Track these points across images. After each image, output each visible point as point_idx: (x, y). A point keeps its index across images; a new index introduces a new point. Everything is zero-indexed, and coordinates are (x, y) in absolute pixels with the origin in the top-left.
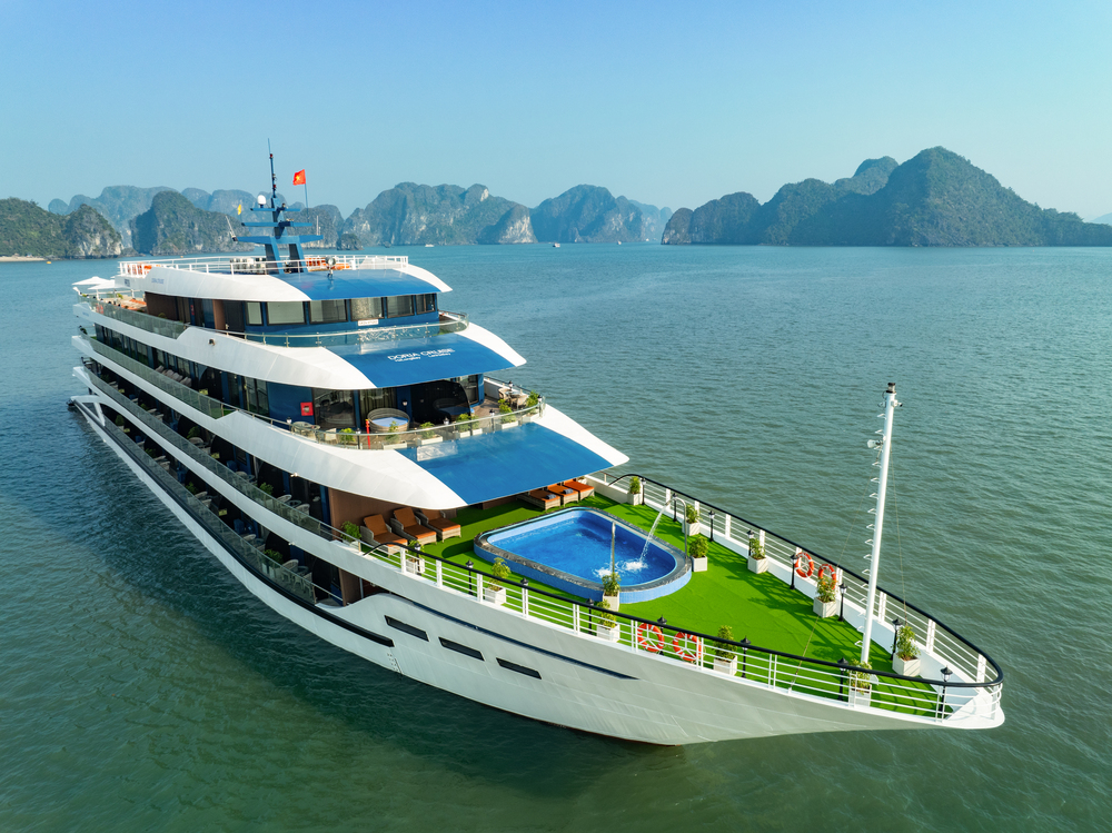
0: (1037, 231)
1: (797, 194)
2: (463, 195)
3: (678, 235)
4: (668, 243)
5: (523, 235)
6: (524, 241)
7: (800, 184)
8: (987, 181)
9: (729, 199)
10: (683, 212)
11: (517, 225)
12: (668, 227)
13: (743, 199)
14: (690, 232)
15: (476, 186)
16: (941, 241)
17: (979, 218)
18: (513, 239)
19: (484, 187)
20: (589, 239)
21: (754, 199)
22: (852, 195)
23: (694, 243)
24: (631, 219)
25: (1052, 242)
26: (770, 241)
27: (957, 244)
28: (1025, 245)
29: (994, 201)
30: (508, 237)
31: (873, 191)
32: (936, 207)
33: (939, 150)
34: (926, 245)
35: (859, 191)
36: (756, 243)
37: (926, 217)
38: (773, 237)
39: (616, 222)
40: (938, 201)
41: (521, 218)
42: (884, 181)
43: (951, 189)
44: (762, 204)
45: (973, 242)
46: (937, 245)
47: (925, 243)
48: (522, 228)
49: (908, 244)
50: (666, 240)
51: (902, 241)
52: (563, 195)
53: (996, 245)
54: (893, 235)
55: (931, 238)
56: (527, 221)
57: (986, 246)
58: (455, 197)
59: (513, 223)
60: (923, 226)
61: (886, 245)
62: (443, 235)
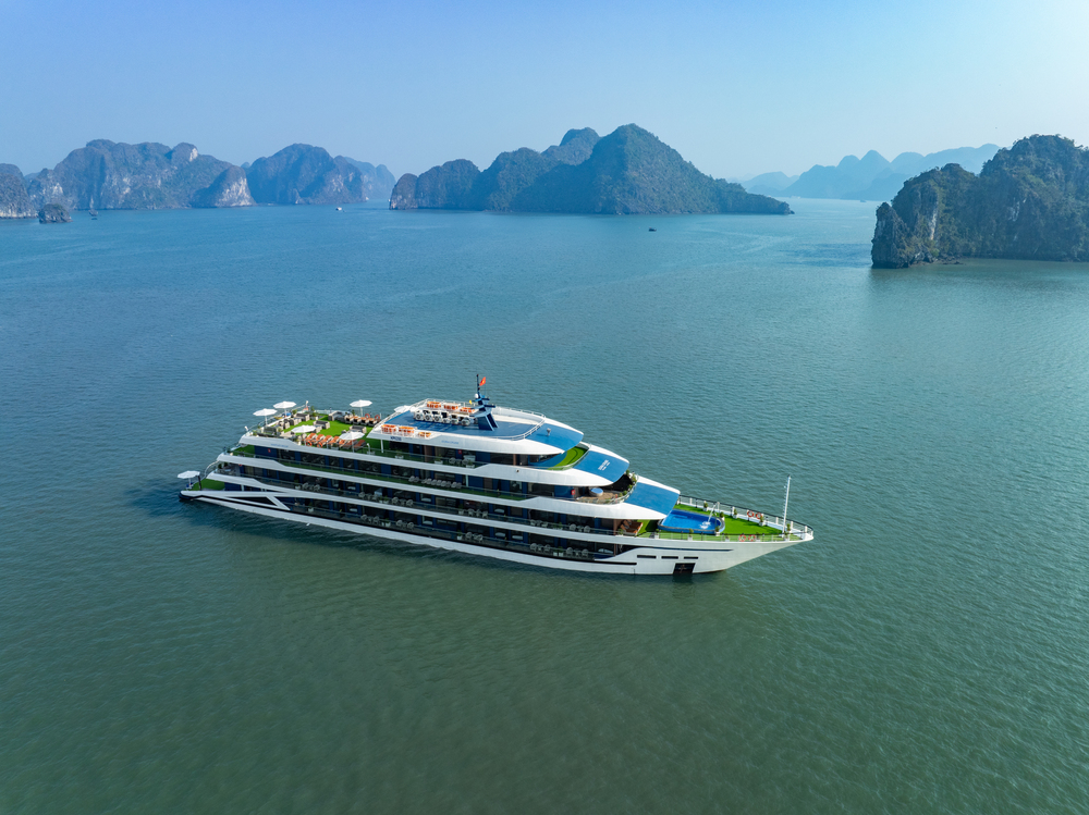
0: (712, 201)
1: (514, 163)
2: (169, 154)
3: (405, 201)
4: (396, 208)
5: (241, 198)
6: (243, 203)
7: (515, 153)
8: (672, 155)
9: (453, 166)
10: (407, 178)
11: (234, 187)
12: (395, 192)
13: (462, 166)
14: (416, 197)
15: (182, 145)
16: (640, 210)
17: (668, 189)
18: (231, 201)
19: (192, 147)
20: (311, 201)
21: (474, 166)
22: (563, 166)
23: (421, 208)
24: (351, 179)
25: (725, 210)
26: (493, 208)
27: (652, 213)
28: (705, 212)
29: (679, 174)
30: (225, 199)
31: (579, 161)
32: (634, 179)
33: (633, 127)
34: (627, 214)
35: (566, 161)
36: (479, 209)
37: (627, 188)
38: (496, 205)
39: (336, 183)
40: (635, 174)
41: (237, 180)
42: (589, 152)
43: (645, 163)
44: (482, 171)
45: (665, 210)
46: (637, 213)
47: (627, 212)
48: (240, 189)
49: (612, 213)
50: (394, 205)
51: (608, 211)
52: (277, 155)
53: (682, 213)
54: (600, 205)
55: (632, 207)
56: (244, 182)
57: (675, 213)
58: (160, 157)
59: (229, 186)
60: (624, 196)
61: (595, 213)
62: (151, 198)
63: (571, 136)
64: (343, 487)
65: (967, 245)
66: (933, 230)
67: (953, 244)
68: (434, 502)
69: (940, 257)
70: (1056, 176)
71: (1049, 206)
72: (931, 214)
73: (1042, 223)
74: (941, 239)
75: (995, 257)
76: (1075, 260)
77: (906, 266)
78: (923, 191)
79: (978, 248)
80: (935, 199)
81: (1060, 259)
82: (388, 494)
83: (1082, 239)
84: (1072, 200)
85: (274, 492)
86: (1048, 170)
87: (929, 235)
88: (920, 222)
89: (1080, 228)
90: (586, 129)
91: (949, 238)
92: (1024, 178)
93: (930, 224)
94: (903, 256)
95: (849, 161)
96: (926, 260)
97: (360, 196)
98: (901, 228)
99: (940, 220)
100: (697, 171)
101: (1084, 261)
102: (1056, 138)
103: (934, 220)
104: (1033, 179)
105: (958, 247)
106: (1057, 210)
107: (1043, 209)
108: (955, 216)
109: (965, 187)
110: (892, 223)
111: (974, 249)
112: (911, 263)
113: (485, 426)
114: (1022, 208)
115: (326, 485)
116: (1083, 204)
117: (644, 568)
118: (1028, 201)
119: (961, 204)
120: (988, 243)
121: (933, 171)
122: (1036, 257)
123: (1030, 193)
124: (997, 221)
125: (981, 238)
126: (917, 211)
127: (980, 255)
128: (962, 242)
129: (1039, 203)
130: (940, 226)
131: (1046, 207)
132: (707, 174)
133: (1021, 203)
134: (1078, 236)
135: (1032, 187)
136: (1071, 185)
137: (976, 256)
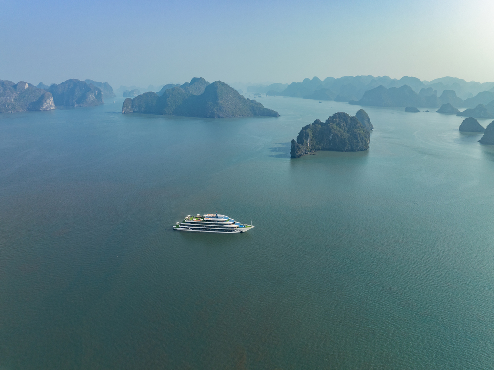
0: (251, 110)
1: (173, 95)
2: (15, 87)
3: (128, 110)
4: (124, 113)
5: (51, 106)
6: (52, 108)
8: (235, 93)
9: (147, 95)
10: (128, 100)
11: (48, 102)
12: (123, 106)
13: (151, 95)
14: (132, 107)
15: (21, 82)
18: (47, 108)
19: (25, 83)
20: (81, 105)
22: (192, 96)
23: (134, 112)
24: (97, 94)
25: (255, 115)
27: (229, 117)
29: (238, 100)
30: (44, 107)
31: (199, 93)
32: (221, 104)
33: (219, 82)
34: (219, 118)
35: (194, 93)
36: (161, 114)
37: (219, 108)
38: (167, 112)
39: (92, 97)
40: (222, 102)
41: (49, 98)
43: (225, 97)
44: (159, 97)
45: (233, 116)
46: (223, 117)
48: (50, 103)
49: (214, 117)
50: (123, 111)
51: (212, 116)
52: (62, 84)
53: (240, 116)
54: (209, 114)
55: (221, 115)
56: (52, 99)
57: (237, 117)
58: (11, 88)
59: (46, 101)
60: (218, 111)
61: (207, 117)
62: (10, 107)
63: (194, 80)
64: (199, 226)
66: (309, 144)
67: (314, 147)
68: (212, 227)
69: (310, 151)
71: (339, 136)
72: (308, 140)
73: (338, 140)
74: (311, 146)
75: (326, 150)
76: (346, 151)
78: (305, 133)
80: (309, 135)
81: (342, 151)
82: (206, 226)
84: (345, 134)
85: (190, 228)
87: (307, 145)
89: (347, 142)
90: (200, 78)
91: (313, 145)
92: (333, 128)
93: (308, 142)
96: (306, 153)
97: (101, 101)
102: (344, 113)
104: (336, 128)
106: (341, 137)
108: (315, 139)
110: (295, 146)
111: (320, 148)
112: (301, 155)
113: (217, 217)
114: (333, 136)
115: (197, 226)
117: (237, 232)
118: (334, 134)
119: (317, 135)
120: (324, 146)
123: (335, 132)
124: (326, 140)
125: (322, 145)
126: (303, 140)
127: (321, 150)
128: (317, 146)
129: (337, 135)
130: (311, 142)
134: (346, 144)
135: (335, 130)
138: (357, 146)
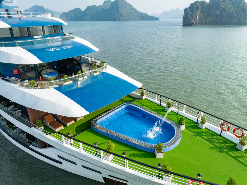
0: (140, 17)
1: (91, 8)
3: (64, 19)
7: (91, 6)
8: (130, 6)
10: (64, 13)
12: (61, 17)
13: (78, 10)
14: (67, 17)
16: (123, 19)
17: (129, 14)
21: (81, 10)
22: (103, 9)
23: (68, 21)
25: (143, 19)
26: (86, 20)
27: (126, 20)
28: (139, 20)
29: (132, 11)
31: (107, 8)
32: (121, 12)
35: (104, 8)
36: (83, 20)
37: (119, 14)
38: (87, 19)
40: (121, 10)
42: (110, 6)
43: (124, 8)
44: (83, 11)
45: (129, 20)
46: (122, 20)
47: (119, 20)
49: (116, 20)
51: (115, 19)
52: (31, 8)
53: (133, 20)
54: (113, 18)
55: (121, 19)
57: (131, 20)
60: (119, 16)
61: (112, 21)
63: (106, 2)
65: (206, 21)
66: (198, 17)
67: (203, 20)
69: (200, 24)
70: (228, 3)
71: (227, 10)
72: (197, 12)
73: (225, 14)
74: (200, 19)
75: (213, 24)
76: (233, 24)
77: (192, 25)
78: (195, 6)
79: (209, 22)
80: (198, 8)
81: (229, 24)
83: (235, 18)
84: (232, 8)
86: (226, 1)
87: (197, 18)
88: (194, 14)
89: (234, 16)
91: (201, 19)
92: (221, 2)
93: (197, 15)
94: (191, 22)
95: (172, 10)
96: (196, 24)
98: (190, 14)
99: (199, 14)
100: (136, 10)
101: (235, 24)
103: (198, 14)
104: (223, 3)
105: (204, 21)
106: (229, 11)
107: (225, 11)
108: (203, 13)
109: (206, 5)
110: (188, 13)
111: (208, 22)
112: (193, 24)
114: (220, 11)
116: (235, 9)
118: (222, 9)
119: (205, 10)
120: (211, 20)
121: (197, 1)
122: (223, 24)
123: (222, 6)
124: (214, 15)
125: (209, 19)
126: (194, 11)
128: (205, 20)
129: (224, 9)
130: (199, 16)
131: (226, 10)
132: (139, 11)
133: (220, 9)
134: (234, 18)
135: (223, 5)
136: (232, 5)
137: (208, 24)
138: (245, 19)
